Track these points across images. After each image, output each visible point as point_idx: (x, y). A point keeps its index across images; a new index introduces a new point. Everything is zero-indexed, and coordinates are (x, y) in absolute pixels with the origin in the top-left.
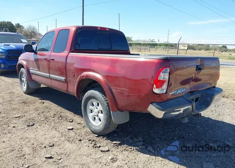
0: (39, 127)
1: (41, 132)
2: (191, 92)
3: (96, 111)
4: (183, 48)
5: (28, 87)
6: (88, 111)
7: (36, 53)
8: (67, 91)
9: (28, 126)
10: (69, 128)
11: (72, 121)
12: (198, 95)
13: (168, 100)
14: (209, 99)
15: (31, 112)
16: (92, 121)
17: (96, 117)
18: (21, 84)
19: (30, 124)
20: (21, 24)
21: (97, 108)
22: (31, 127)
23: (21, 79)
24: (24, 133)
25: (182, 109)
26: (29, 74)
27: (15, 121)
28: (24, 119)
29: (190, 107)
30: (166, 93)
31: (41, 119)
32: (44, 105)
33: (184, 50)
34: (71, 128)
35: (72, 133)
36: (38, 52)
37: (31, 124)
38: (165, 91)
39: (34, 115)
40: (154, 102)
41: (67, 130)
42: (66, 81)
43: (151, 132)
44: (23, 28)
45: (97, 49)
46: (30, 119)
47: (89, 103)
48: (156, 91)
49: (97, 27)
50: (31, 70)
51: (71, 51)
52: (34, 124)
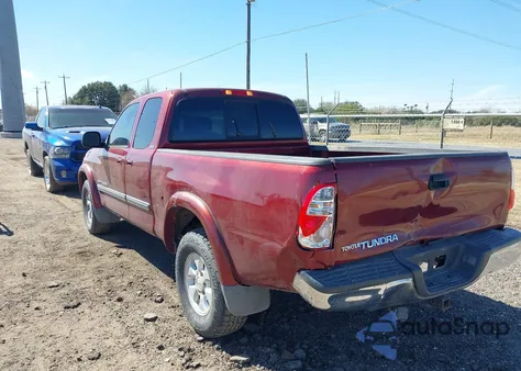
0: (87, 311)
1: (86, 323)
2: (422, 242)
3: (200, 280)
4: (455, 126)
5: (94, 219)
6: (187, 279)
7: (107, 149)
8: (154, 231)
9: (67, 308)
10: (147, 316)
11: (162, 300)
12: (443, 250)
13: (338, 265)
14: (472, 261)
15: (86, 276)
16: (194, 304)
17: (202, 296)
18: (86, 213)
19: (72, 304)
20: (129, 86)
21: (202, 275)
22: (68, 312)
23: (85, 202)
24: (52, 322)
25: (383, 288)
26: (96, 193)
27: (44, 296)
28: (64, 291)
29: (409, 281)
30: (332, 246)
31: (99, 294)
32: (120, 260)
33: (455, 130)
34: (151, 316)
35: (150, 330)
36: (111, 147)
37: (75, 302)
38: (327, 243)
39: (90, 283)
40: (304, 270)
41: (142, 321)
42: (151, 210)
43: (333, 336)
44: (134, 93)
45: (224, 138)
46: (76, 292)
47: (188, 261)
48: (306, 242)
49: (224, 90)
50: (98, 185)
51: (162, 145)
52: (79, 304)
